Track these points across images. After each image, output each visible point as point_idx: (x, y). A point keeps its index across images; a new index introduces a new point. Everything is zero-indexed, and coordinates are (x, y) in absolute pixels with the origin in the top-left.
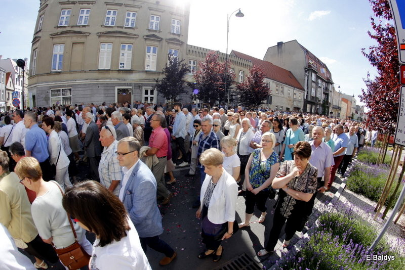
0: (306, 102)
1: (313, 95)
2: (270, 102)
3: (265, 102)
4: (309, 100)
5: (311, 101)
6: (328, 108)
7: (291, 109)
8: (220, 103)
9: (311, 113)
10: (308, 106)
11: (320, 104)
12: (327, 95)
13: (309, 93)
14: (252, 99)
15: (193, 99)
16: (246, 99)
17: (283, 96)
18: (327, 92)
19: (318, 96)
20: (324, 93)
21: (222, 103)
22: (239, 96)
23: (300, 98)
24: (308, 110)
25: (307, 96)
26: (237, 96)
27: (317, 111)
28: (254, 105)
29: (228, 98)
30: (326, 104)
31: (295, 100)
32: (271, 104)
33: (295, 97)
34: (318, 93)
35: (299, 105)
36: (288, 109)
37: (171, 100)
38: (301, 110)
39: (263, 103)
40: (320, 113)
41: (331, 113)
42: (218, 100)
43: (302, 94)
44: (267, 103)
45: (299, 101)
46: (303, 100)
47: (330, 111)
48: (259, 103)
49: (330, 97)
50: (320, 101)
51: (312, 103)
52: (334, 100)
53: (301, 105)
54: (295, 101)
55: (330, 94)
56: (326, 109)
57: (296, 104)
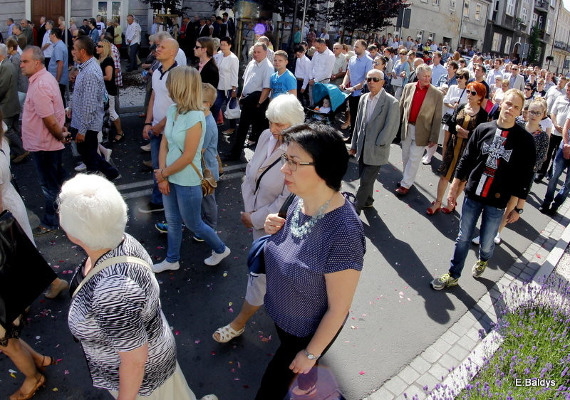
0: (492, 27)
1: (510, 12)
2: (404, 23)
3: (394, 21)
4: (499, 22)
5: (502, 26)
6: (543, 45)
7: (455, 43)
8: (283, 18)
9: (501, 53)
10: (497, 37)
11: (523, 36)
12: (542, 15)
13: (501, 6)
14: (362, 12)
15: (216, 7)
16: (348, 12)
17: (436, 8)
18: (543, 9)
19: (521, 15)
20: (536, 11)
21: (287, 20)
22: (331, 5)
23: (477, 17)
24: (495, 48)
25: (495, 13)
26: (325, 5)
27: (516, 51)
28: (365, 27)
29: (304, 9)
30: (538, 37)
31: (465, 20)
32: (407, 26)
33: (465, 15)
34: (522, 9)
35: (475, 32)
36: (446, 40)
37: (163, 9)
38: (479, 44)
39: (387, 24)
40: (524, 55)
41: (550, 58)
42: (278, 11)
43: (484, 8)
44: (399, 26)
45: (475, 25)
46: (484, 23)
47: (547, 54)
48: (380, 24)
49: (548, 21)
50: (524, 27)
51: (505, 32)
52: (558, 30)
53: (479, 35)
54: (466, 22)
55: (550, 14)
56: (539, 48)
57: (467, 31)
